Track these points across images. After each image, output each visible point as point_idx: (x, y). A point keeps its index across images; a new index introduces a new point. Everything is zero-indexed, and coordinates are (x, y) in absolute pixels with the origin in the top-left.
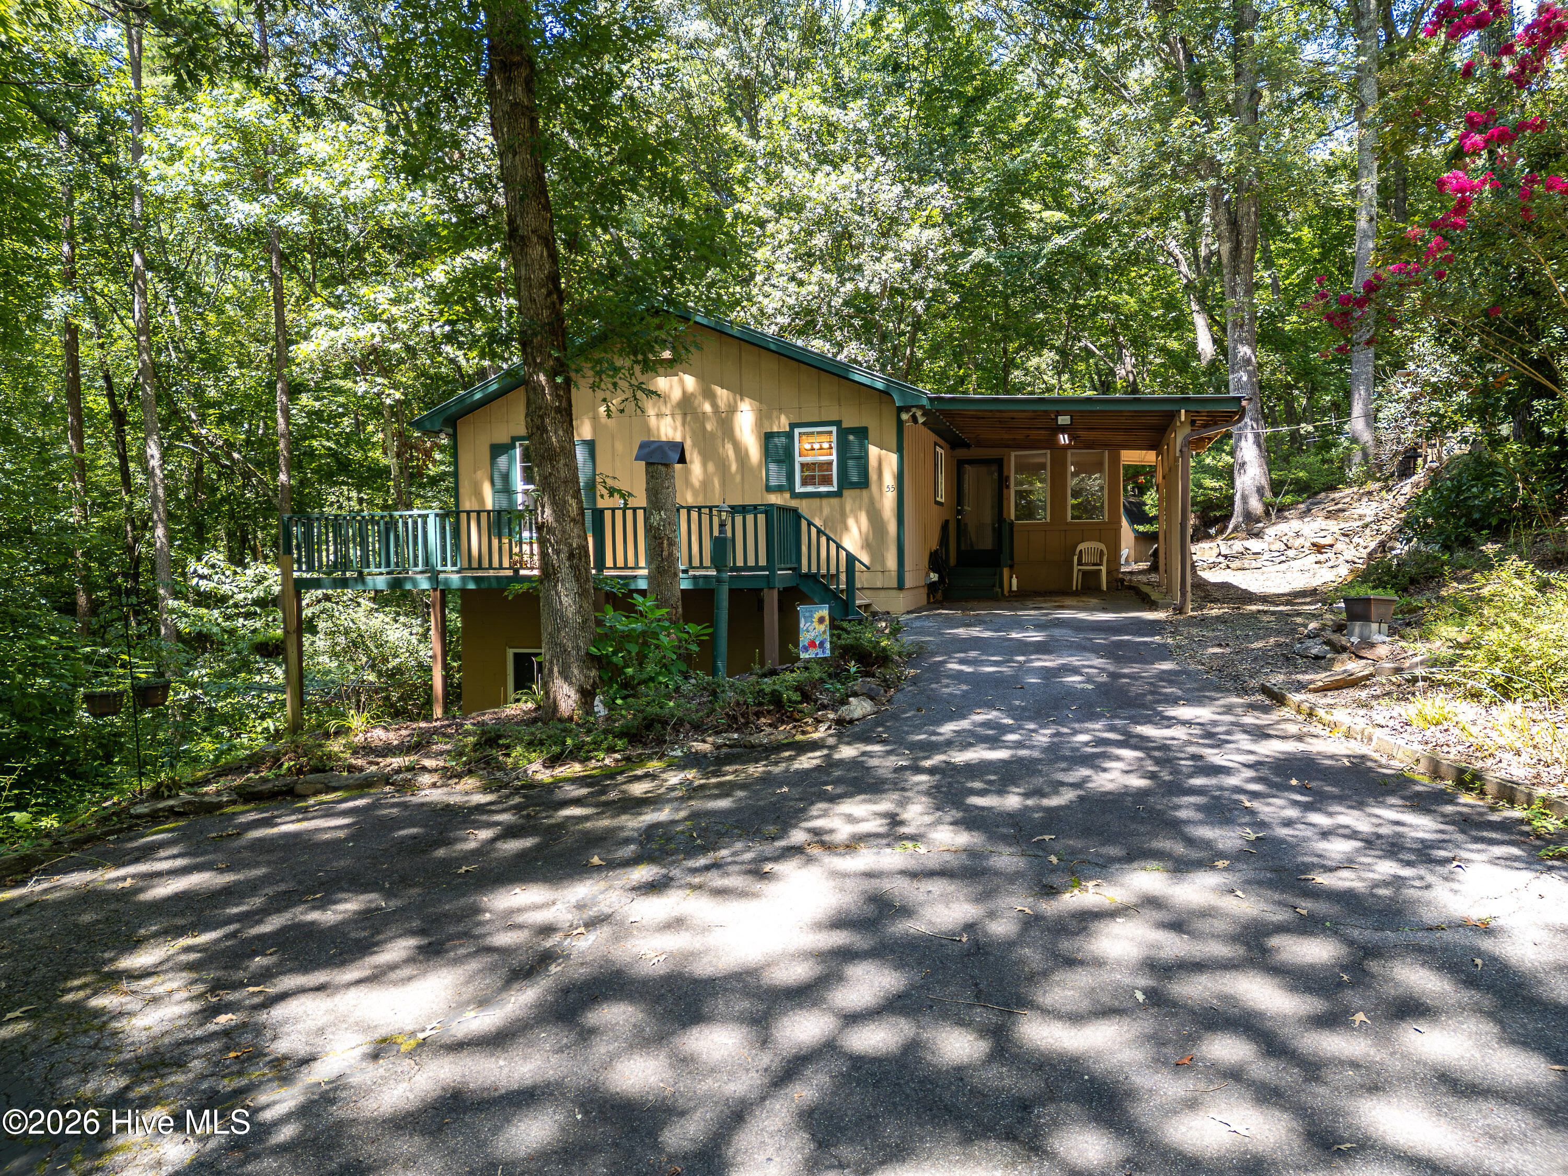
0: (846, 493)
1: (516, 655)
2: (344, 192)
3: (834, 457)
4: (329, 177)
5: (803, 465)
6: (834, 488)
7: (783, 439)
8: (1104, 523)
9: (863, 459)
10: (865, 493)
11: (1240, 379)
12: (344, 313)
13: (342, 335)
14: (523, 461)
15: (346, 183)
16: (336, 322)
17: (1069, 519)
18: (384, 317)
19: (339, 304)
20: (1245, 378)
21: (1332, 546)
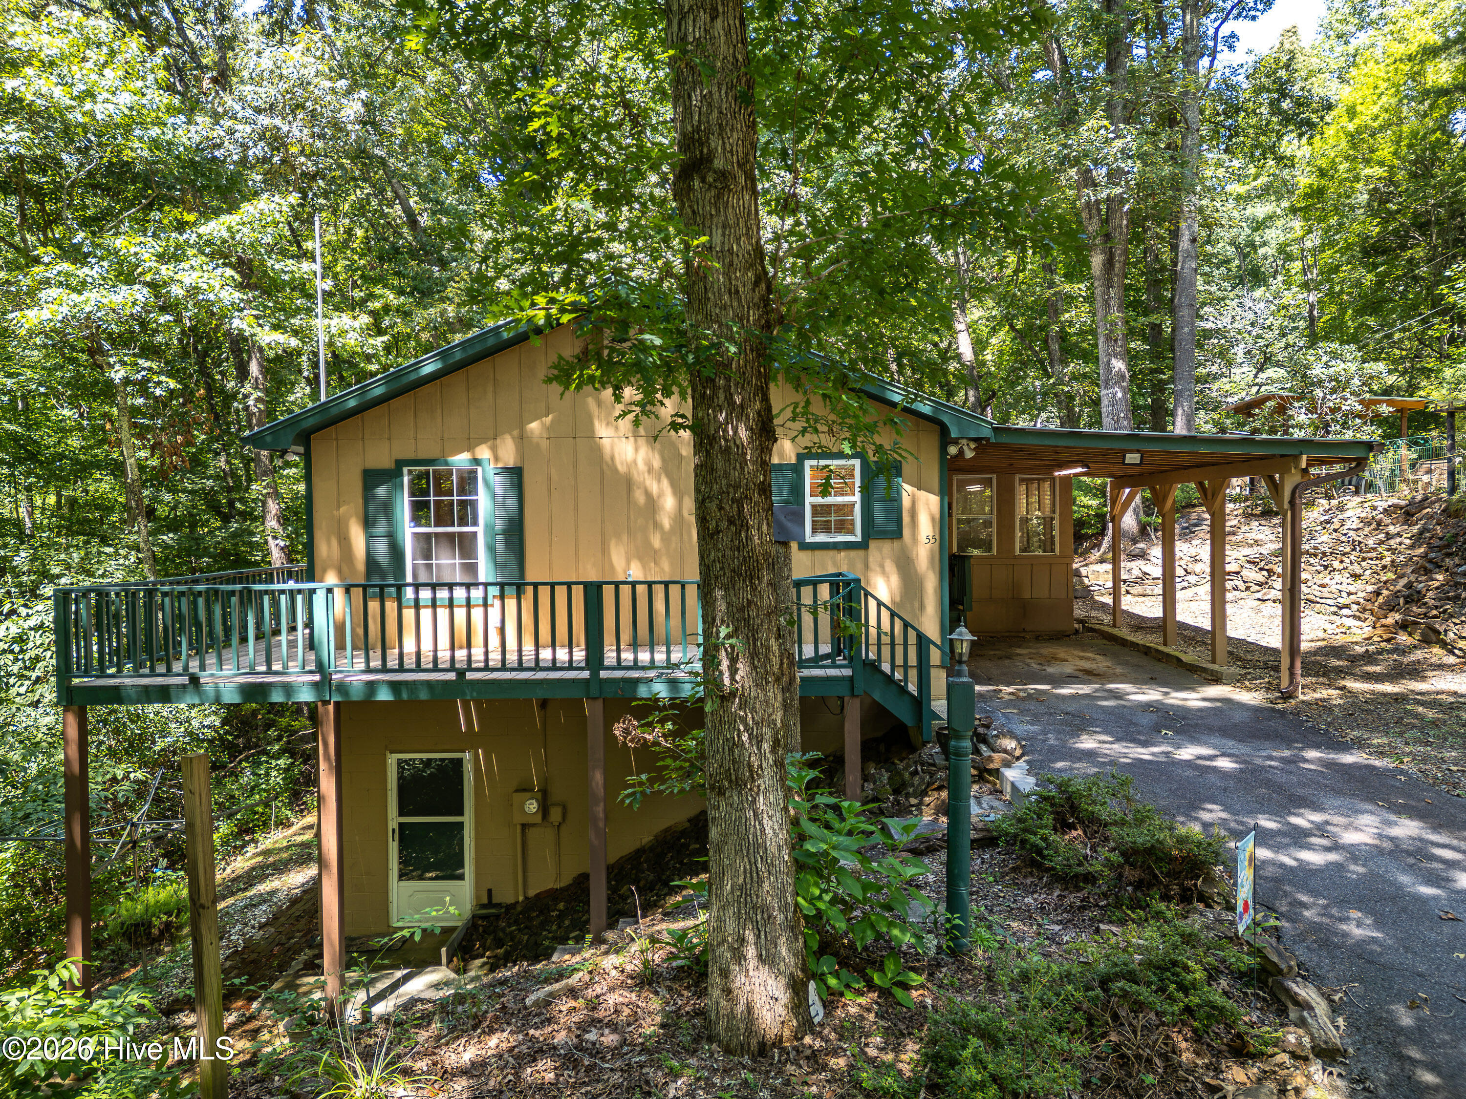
0: (872, 544)
1: (400, 762)
2: (88, 106)
3: (857, 498)
4: (62, 82)
5: (814, 507)
6: (858, 538)
7: (789, 474)
8: (1056, 557)
9: (893, 503)
10: (897, 543)
11: (1115, 394)
12: (86, 270)
13: (90, 300)
14: (412, 494)
15: (90, 94)
16: (74, 282)
17: (1017, 552)
18: (148, 278)
19: (76, 255)
20: (1120, 395)
21: (1238, 573)
